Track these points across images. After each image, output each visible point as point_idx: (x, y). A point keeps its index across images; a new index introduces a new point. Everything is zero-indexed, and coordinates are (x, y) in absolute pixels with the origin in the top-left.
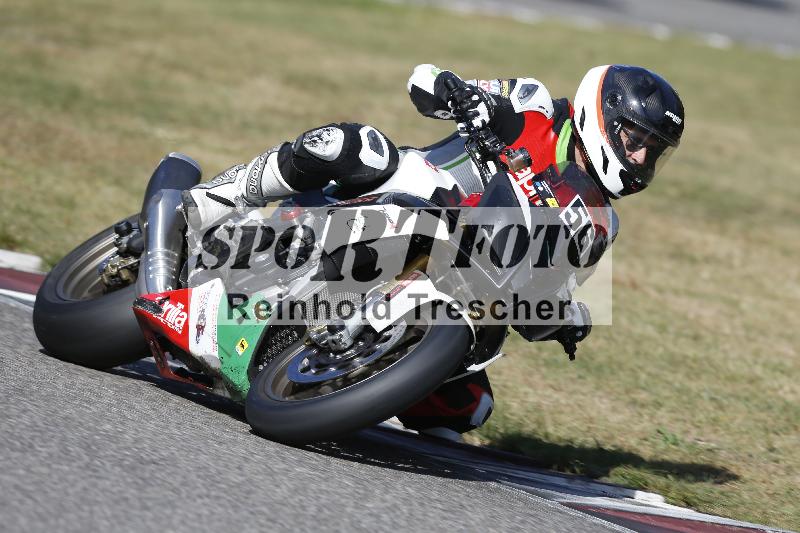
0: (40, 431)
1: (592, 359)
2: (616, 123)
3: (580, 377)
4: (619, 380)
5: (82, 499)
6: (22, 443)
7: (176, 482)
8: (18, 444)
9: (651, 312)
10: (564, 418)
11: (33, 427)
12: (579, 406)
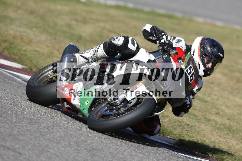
0: (63, 138)
1: (232, 128)
2: (203, 55)
3: (227, 133)
4: (239, 135)
5: (74, 159)
6: (57, 141)
7: (103, 156)
11: (61, 136)
12: (227, 142)
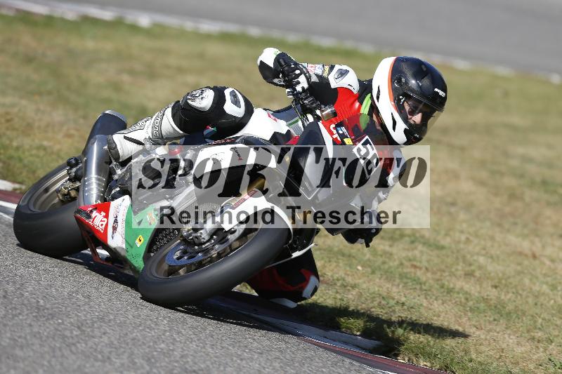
1: (504, 307)
2: (401, 97)
3: (495, 320)
4: (522, 322)
8: (100, 356)
9: (545, 275)
10: (483, 348)
12: (494, 340)
